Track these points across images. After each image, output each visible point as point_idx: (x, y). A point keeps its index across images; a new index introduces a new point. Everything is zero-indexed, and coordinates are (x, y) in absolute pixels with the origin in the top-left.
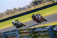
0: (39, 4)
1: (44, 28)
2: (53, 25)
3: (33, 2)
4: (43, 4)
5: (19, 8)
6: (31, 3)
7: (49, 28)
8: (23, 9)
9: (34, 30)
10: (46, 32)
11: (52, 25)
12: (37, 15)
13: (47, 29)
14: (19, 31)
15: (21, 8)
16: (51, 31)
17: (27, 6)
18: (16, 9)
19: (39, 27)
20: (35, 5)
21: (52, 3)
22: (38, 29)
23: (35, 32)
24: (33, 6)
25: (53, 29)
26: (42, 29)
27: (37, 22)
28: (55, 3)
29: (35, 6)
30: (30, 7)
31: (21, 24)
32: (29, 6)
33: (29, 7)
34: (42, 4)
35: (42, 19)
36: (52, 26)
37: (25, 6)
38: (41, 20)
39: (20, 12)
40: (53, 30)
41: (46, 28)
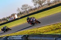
21: (6, 22)
35: (36, 21)
38: (35, 22)
41: (3, 38)
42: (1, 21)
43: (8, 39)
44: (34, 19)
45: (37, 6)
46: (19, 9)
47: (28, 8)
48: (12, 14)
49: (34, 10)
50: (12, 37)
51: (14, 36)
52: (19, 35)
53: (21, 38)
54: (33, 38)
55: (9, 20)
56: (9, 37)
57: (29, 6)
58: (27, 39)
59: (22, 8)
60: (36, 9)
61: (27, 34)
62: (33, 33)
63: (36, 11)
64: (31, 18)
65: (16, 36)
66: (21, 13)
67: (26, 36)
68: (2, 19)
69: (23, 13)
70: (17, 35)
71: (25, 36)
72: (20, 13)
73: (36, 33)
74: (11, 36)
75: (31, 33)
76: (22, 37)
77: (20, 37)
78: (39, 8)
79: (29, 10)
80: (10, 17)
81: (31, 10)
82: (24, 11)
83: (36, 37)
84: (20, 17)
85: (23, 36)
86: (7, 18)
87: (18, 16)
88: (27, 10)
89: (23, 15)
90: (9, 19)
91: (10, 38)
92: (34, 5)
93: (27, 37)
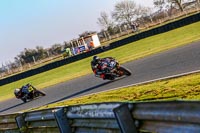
0: (36, 61)
6: (19, 58)
7: (57, 113)
13: (53, 115)
16: (62, 119)
17: (9, 66)
20: (27, 62)
23: (26, 122)
25: (66, 114)
29: (26, 65)
32: (13, 64)
34: (42, 61)
35: (118, 69)
37: (5, 65)
38: (115, 72)
41: (52, 112)
42: (47, 57)
43: (69, 114)
44: (113, 63)
45: (164, 8)
46: (105, 17)
47: (136, 12)
48: (81, 33)
49: (155, 19)
50: (83, 108)
51: (90, 107)
52: (107, 103)
53: (111, 114)
54: (152, 113)
55: (71, 52)
56: (74, 109)
57: (137, 7)
58: (132, 116)
59: (114, 15)
60: (161, 16)
61: (130, 100)
62: (151, 96)
63: (161, 23)
64: (104, 60)
65: (96, 106)
66: (111, 31)
67: (130, 106)
68: (50, 50)
69: (118, 32)
70: (98, 104)
71: (124, 105)
72: (109, 29)
73: (160, 96)
74: (78, 106)
75: (144, 96)
76: (115, 110)
77: (109, 110)
78: (170, 15)
79: (137, 20)
80: (74, 44)
81: (146, 19)
82: (123, 25)
83: (161, 109)
84: (107, 44)
85: (118, 105)
86: (66, 46)
87: (101, 39)
88: (133, 19)
89: (118, 38)
90: (71, 50)
91: (75, 112)
92: (156, 3)
93: (131, 111)
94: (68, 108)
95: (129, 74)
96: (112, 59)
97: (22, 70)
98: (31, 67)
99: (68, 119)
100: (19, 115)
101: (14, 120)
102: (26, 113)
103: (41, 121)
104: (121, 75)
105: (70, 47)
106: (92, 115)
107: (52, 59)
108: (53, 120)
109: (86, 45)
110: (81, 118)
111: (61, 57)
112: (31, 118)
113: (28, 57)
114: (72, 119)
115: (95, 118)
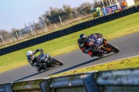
0: (63, 21)
1: (73, 79)
2: (97, 71)
3: (48, 17)
4: (72, 21)
5: (13, 29)
6: (43, 18)
7: (86, 79)
8: (24, 32)
9: (49, 84)
10: (80, 89)
11: (93, 71)
12: (91, 37)
13: (82, 81)
14: (12, 87)
15: (18, 31)
16: (92, 86)
17: (32, 26)
18: (6, 33)
19: (62, 77)
20: (52, 23)
21: (92, 18)
22: (59, 81)
23: (51, 89)
24: (48, 24)
25: (96, 80)
26: (69, 80)
27: (92, 56)
28: (100, 18)
29: (51, 26)
30: (39, 29)
31: (49, 59)
32: (37, 25)
33: (37, 27)
34: (70, 21)
35: (105, 46)
36: (93, 73)
37: (28, 25)
38: (102, 49)
39: (16, 40)
40: (96, 82)
41: (80, 78)
42: (75, 17)
43: (100, 81)
51: (123, 73)
55: (102, 12)
56: (105, 75)
65: (129, 72)
68: (78, 9)
70: (132, 70)
74: (110, 71)
86: (97, 5)
91: (106, 78)
94: (99, 74)
95: (116, 51)
96: (99, 36)
97: (47, 31)
98: (57, 28)
99: (98, 85)
100: (44, 81)
101: (38, 86)
102: (51, 79)
103: (69, 87)
104: (109, 52)
105: (101, 6)
106: (125, 81)
107: (80, 20)
108: (81, 86)
109: (118, 4)
110: (113, 85)
111: (91, 18)
112: (57, 84)
113: (54, 17)
114: (103, 86)
115: (128, 85)
